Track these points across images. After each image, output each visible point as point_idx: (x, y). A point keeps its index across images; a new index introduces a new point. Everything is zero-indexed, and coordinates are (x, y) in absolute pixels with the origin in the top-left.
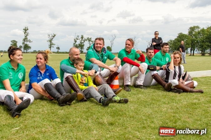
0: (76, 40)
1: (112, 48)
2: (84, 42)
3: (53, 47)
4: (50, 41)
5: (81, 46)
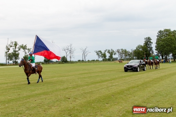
0: (9, 47)
2: (19, 50)
5: (15, 55)
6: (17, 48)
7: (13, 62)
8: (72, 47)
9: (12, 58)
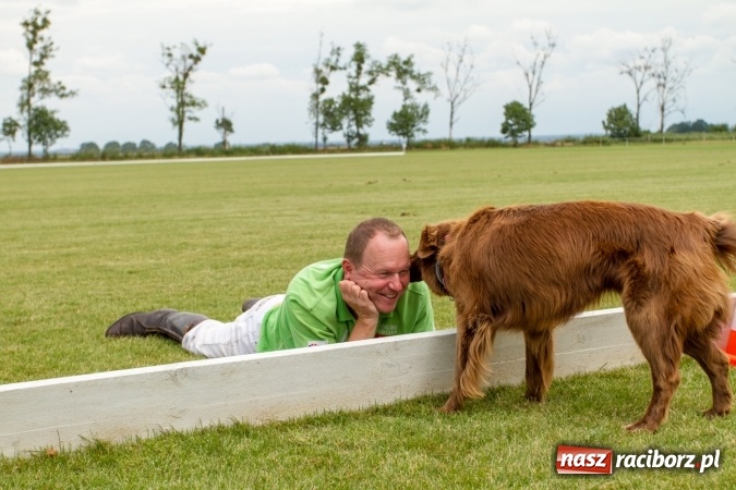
0: (326, 71)
1: (534, 112)
2: (371, 82)
3: (196, 119)
4: (179, 85)
5: (357, 106)
6: (363, 71)
7: (345, 135)
8: (671, 54)
9: (341, 118)
